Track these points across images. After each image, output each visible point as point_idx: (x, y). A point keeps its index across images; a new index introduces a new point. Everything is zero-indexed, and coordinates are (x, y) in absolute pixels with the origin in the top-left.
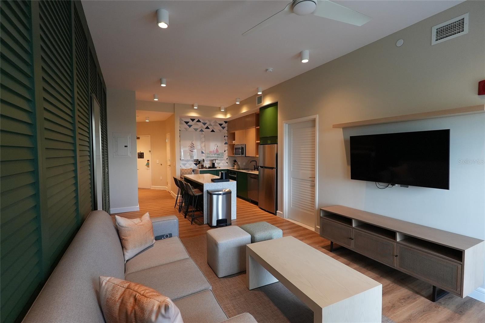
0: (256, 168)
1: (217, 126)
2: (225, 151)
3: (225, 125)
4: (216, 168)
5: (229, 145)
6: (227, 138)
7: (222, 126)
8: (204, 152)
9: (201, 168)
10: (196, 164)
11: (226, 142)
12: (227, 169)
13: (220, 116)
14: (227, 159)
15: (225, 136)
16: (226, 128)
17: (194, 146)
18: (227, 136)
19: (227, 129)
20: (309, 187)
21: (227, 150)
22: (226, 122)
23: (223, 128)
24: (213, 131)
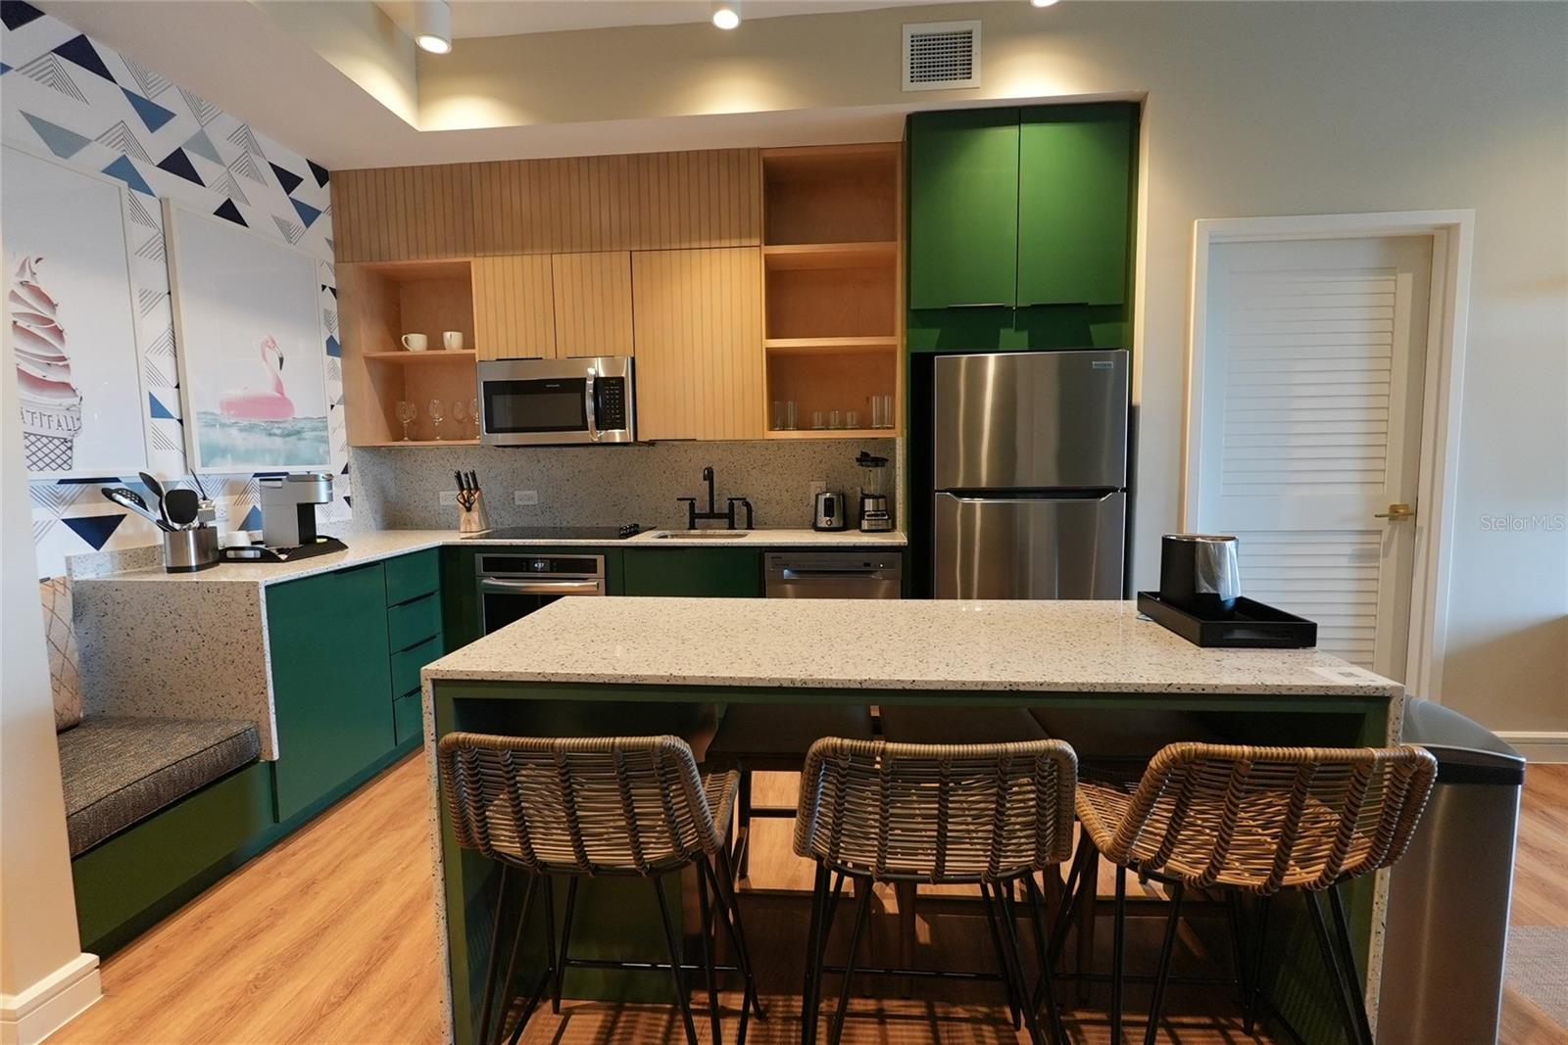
0: (701, 516)
1: (254, 175)
2: (332, 406)
3: (310, 192)
4: (334, 545)
5: (369, 360)
6: (335, 309)
7: (295, 194)
8: (172, 408)
9: (199, 568)
10: (97, 530)
11: (331, 341)
12: (444, 549)
13: (384, 87)
14: (345, 471)
15: (324, 287)
16: (324, 225)
17: (61, 319)
18: (333, 291)
19: (331, 238)
20: (1344, 562)
21: (345, 400)
22: (321, 175)
23: (308, 214)
24: (228, 211)
